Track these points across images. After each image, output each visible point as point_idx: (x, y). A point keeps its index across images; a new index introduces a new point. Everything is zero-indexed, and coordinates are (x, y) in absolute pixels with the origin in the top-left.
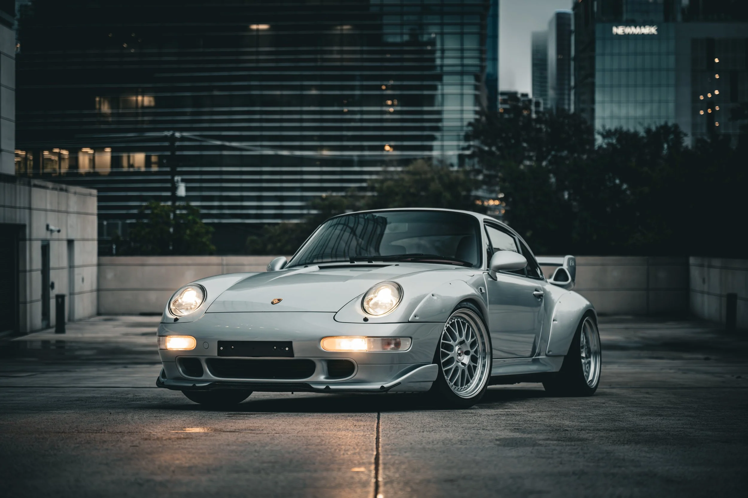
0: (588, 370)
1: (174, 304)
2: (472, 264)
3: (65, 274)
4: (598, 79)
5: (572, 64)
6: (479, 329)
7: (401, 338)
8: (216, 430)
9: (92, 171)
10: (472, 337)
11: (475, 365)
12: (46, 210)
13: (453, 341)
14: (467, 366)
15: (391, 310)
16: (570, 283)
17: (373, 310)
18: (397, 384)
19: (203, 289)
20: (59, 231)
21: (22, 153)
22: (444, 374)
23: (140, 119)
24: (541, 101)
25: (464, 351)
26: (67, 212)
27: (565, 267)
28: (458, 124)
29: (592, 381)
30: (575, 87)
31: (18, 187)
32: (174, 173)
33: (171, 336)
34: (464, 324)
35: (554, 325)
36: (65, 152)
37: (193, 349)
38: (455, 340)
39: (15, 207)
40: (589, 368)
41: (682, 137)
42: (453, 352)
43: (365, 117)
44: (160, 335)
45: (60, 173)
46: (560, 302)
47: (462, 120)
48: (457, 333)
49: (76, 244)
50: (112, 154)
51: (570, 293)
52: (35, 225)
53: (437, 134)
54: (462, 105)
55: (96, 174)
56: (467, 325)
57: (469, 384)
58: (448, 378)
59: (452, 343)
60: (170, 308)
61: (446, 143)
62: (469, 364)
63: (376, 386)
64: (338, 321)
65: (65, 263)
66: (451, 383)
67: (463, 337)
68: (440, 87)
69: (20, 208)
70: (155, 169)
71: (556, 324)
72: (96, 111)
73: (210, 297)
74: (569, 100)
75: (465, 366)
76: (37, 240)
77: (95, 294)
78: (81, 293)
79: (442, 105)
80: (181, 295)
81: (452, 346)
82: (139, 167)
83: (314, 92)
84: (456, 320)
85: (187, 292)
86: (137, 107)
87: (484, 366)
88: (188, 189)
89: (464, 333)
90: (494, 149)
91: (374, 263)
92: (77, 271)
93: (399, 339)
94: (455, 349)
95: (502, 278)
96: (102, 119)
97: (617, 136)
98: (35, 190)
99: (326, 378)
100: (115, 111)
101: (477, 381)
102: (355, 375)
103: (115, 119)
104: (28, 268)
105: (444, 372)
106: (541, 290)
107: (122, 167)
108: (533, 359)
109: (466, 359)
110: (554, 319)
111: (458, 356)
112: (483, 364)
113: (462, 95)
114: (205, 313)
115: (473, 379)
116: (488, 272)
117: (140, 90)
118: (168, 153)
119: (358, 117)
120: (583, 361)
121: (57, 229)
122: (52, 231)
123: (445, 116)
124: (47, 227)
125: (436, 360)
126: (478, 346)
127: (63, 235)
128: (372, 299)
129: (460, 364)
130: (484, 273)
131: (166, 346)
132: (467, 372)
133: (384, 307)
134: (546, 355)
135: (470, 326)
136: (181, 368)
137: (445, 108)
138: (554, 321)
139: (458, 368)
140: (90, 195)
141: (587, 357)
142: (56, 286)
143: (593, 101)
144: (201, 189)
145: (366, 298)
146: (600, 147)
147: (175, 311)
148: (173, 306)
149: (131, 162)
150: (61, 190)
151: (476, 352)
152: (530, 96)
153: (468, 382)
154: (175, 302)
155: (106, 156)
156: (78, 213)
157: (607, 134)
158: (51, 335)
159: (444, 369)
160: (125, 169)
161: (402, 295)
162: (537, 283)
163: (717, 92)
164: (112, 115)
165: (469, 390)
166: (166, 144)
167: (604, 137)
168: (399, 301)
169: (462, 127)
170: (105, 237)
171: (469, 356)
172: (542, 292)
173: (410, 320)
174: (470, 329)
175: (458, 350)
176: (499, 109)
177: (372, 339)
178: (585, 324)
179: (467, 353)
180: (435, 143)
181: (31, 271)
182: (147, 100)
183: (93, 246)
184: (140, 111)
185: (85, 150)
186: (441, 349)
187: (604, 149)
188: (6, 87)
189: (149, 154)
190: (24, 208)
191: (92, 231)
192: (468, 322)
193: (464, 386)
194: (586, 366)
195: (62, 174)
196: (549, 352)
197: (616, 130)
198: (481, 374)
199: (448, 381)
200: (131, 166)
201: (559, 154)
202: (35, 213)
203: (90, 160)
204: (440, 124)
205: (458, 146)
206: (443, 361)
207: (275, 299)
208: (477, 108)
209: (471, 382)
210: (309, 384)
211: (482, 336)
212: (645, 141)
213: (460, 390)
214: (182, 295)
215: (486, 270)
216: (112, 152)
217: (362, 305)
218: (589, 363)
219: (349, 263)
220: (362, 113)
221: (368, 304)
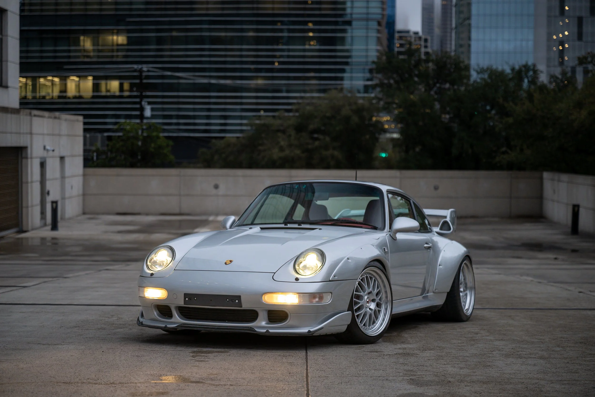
0: (465, 301)
1: (150, 261)
2: (378, 228)
3: (58, 183)
4: (473, 21)
5: (454, 9)
6: (383, 281)
7: (323, 294)
8: (185, 380)
9: (77, 94)
10: (378, 288)
11: (379, 309)
12: (43, 134)
13: (363, 292)
14: (373, 311)
15: (316, 272)
16: (452, 232)
17: (303, 271)
18: (320, 329)
19: (172, 250)
20: (53, 151)
21: (23, 80)
22: (356, 318)
23: (115, 54)
24: (429, 38)
25: (372, 299)
26: (59, 135)
27: (448, 219)
28: (364, 60)
29: (468, 310)
30: (456, 28)
31: (22, 117)
32: (142, 97)
33: (149, 288)
34: (371, 278)
35: (440, 269)
36: (56, 80)
37: (165, 299)
38: (364, 292)
39: (20, 133)
40: (465, 299)
41: (539, 74)
42: (363, 301)
43: (291, 54)
44: (140, 286)
45: (53, 96)
46: (444, 251)
47: (367, 56)
48: (366, 286)
49: (67, 160)
50: (93, 81)
51: (452, 243)
52: (35, 146)
53: (347, 67)
54: (367, 45)
55: (80, 97)
56: (374, 279)
57: (375, 324)
58: (358, 321)
59: (362, 294)
60: (147, 265)
61: (354, 75)
62: (375, 309)
63: (304, 330)
64: (276, 280)
65: (58, 175)
66: (361, 325)
67: (371, 289)
68: (349, 31)
69: (23, 134)
70: (126, 94)
71: (441, 268)
72: (81, 48)
73: (178, 256)
74: (451, 36)
75: (372, 311)
76: (36, 158)
77: (81, 198)
78: (70, 197)
79: (352, 45)
80: (155, 254)
81: (362, 296)
82: (114, 92)
83: (251, 34)
84: (365, 276)
85: (160, 252)
86: (113, 45)
87: (386, 309)
88: (152, 110)
89: (371, 285)
90: (392, 81)
91: (303, 226)
92: (67, 181)
93: (322, 294)
94: (365, 298)
95: (400, 236)
96: (85, 54)
97: (489, 72)
98: (35, 119)
99: (267, 324)
100: (96, 48)
101: (380, 321)
102: (288, 322)
103: (96, 54)
104: (29, 180)
105: (356, 317)
106: (430, 243)
107: (101, 92)
108: (423, 296)
109: (373, 306)
110: (439, 264)
111: (366, 303)
112: (386, 308)
113: (367, 37)
114: (174, 270)
115: (378, 320)
116: (390, 233)
117: (115, 31)
118: (137, 81)
119: (286, 53)
120: (461, 294)
121: (52, 149)
122: (48, 150)
123: (354, 54)
124: (45, 148)
125: (350, 308)
126: (382, 294)
127: (57, 153)
128: (302, 262)
129: (368, 309)
130: (387, 235)
131: (145, 295)
132: (373, 316)
133: (311, 268)
134: (434, 292)
135: (376, 280)
136: (156, 313)
137: (354, 47)
138: (439, 265)
139: (366, 313)
140: (78, 121)
141: (464, 291)
142: (51, 193)
143: (469, 39)
144: (163, 110)
145: (297, 261)
146: (475, 81)
147: (151, 267)
148: (149, 263)
149: (108, 87)
150: (55, 118)
151: (380, 299)
152: (421, 34)
153: (374, 322)
154: (151, 260)
155: (89, 82)
156: (69, 135)
157: (481, 71)
158: (47, 233)
159: (356, 314)
160: (104, 93)
161: (325, 260)
162: (426, 236)
163: (566, 33)
164: (94, 50)
165: (374, 329)
166: (136, 74)
167: (478, 73)
168: (322, 265)
169: (367, 62)
170: (88, 147)
171: (375, 303)
172: (431, 245)
173: (330, 279)
174: (376, 282)
175: (367, 299)
176: (396, 44)
177: (301, 295)
178: (463, 266)
179: (373, 301)
180: (345, 75)
181: (32, 182)
182: (121, 39)
183: (80, 161)
184: (115, 48)
185: (72, 78)
186: (354, 299)
187: (477, 83)
188: (13, 37)
189: (122, 81)
190: (27, 133)
191: (79, 149)
192: (374, 276)
193: (371, 326)
194: (464, 297)
195: (54, 97)
196: (435, 290)
197: (488, 69)
198: (384, 315)
199: (359, 323)
200: (108, 91)
201: (443, 86)
202: (35, 137)
203: (76, 85)
204: (349, 60)
205: (364, 77)
206: (355, 308)
207: (227, 261)
208: (379, 48)
209: (376, 322)
210: (254, 328)
211: (385, 286)
212: (510, 76)
213: (368, 329)
214: (157, 254)
215: (388, 231)
216: (94, 79)
217: (294, 267)
218: (466, 295)
219: (283, 226)
220: (289, 50)
221: (299, 266)
